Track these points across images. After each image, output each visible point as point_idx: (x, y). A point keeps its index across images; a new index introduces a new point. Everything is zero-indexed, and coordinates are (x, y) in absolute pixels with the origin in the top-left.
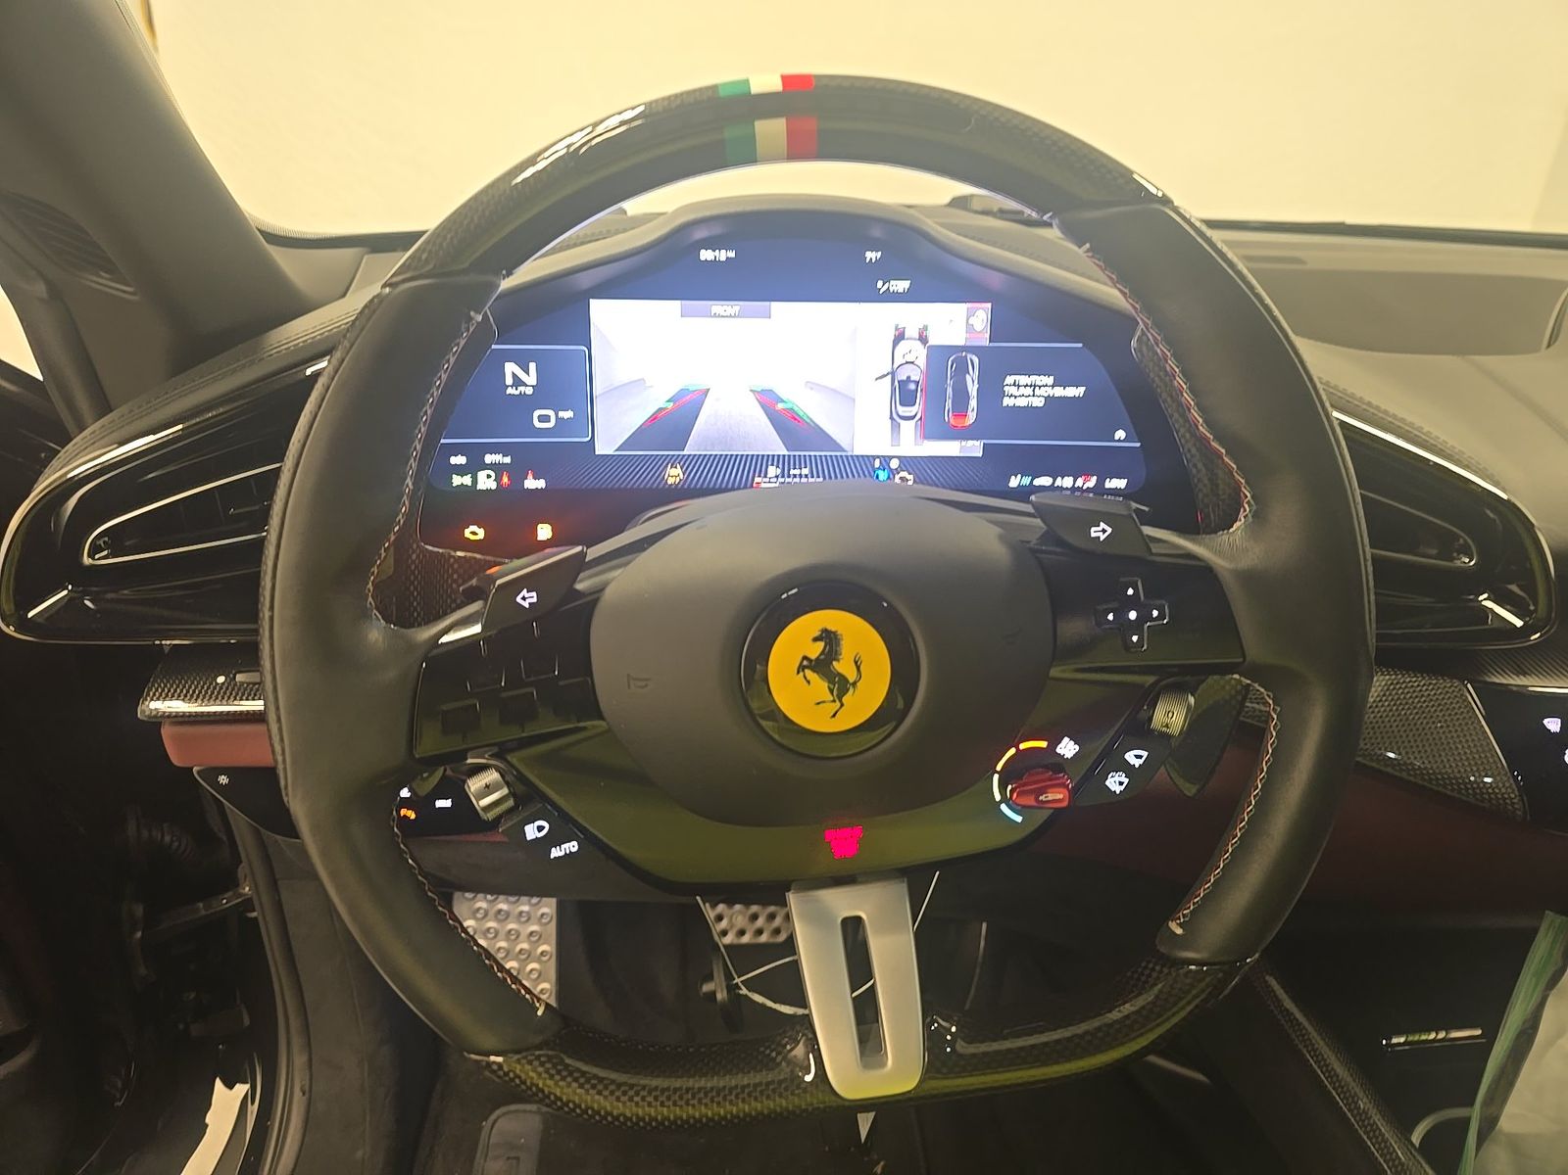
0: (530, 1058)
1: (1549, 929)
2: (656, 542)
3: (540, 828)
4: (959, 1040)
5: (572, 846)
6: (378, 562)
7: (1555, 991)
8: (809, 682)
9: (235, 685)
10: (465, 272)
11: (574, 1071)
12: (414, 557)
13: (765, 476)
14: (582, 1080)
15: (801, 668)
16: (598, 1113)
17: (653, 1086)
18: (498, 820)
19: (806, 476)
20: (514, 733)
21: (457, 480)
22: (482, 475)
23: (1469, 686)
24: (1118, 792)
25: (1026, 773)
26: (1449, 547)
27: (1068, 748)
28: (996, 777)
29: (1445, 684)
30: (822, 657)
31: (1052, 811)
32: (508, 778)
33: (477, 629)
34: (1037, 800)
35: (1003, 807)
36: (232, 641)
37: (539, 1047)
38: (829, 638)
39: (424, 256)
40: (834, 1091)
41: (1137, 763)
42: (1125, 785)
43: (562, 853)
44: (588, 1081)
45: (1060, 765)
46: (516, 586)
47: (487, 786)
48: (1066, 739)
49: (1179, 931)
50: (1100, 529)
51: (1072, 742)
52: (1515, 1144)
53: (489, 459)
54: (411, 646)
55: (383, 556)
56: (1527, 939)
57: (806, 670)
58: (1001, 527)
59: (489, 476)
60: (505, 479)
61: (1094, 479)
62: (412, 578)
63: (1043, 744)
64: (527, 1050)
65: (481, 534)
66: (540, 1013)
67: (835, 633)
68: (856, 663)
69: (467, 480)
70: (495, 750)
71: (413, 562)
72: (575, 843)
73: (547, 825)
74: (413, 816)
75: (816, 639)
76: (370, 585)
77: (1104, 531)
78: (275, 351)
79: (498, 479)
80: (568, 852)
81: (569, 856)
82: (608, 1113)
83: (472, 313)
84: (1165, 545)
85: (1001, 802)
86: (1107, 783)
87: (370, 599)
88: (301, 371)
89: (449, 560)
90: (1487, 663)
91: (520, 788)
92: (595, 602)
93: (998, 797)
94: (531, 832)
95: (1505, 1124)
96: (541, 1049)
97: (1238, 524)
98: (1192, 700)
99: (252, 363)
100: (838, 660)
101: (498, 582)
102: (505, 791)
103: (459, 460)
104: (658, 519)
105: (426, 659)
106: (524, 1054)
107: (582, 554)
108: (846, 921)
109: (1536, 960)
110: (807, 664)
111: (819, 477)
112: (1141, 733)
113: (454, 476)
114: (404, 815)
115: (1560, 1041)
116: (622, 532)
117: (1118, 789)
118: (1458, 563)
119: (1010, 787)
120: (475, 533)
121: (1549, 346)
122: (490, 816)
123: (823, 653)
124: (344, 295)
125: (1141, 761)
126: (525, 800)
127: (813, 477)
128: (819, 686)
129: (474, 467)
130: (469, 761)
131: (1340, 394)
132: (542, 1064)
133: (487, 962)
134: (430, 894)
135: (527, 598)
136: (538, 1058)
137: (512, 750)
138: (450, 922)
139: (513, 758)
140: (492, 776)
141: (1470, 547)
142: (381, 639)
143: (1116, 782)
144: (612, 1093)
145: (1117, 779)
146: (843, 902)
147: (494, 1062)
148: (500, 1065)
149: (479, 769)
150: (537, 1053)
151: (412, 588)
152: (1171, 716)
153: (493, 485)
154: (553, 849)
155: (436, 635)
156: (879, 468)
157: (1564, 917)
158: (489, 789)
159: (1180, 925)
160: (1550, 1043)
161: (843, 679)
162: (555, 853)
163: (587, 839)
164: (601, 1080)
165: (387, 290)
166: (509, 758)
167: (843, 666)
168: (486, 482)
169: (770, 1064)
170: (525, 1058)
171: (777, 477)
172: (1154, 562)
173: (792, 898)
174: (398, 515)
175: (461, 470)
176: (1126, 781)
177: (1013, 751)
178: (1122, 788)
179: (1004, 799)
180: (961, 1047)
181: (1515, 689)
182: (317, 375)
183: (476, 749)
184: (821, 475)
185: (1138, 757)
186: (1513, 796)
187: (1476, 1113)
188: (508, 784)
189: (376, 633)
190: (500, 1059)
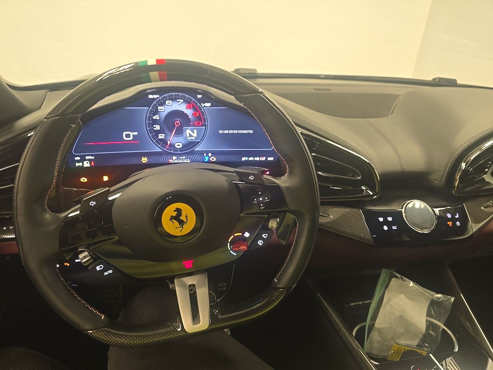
0: (100, 331)
1: (384, 273)
2: (132, 184)
3: (101, 267)
4: (219, 314)
5: (111, 271)
6: (48, 196)
7: (387, 289)
8: (173, 223)
9: (9, 230)
10: (69, 114)
11: (112, 333)
12: (61, 191)
13: (172, 159)
14: (115, 335)
15: (171, 219)
16: (120, 344)
17: (135, 335)
18: (88, 265)
19: (184, 159)
20: (90, 241)
21: (77, 164)
22: (85, 163)
23: (361, 210)
24: (261, 245)
25: (236, 242)
26: (354, 174)
27: (247, 235)
28: (229, 244)
29: (355, 210)
30: (177, 216)
31: (243, 252)
32: (91, 254)
33: (78, 212)
34: (239, 249)
35: (231, 251)
36: (8, 217)
37: (102, 328)
38: (179, 211)
39: (56, 110)
40: (186, 331)
41: (265, 237)
42: (262, 243)
43: (108, 274)
44: (117, 335)
45: (245, 239)
46: (90, 200)
47: (84, 256)
48: (246, 232)
49: (276, 281)
50: (251, 177)
51: (248, 233)
52: (380, 331)
53: (87, 158)
54: (59, 219)
55: (49, 194)
56: (378, 276)
57: (172, 220)
58: (226, 177)
59: (87, 163)
60: (93, 164)
61: (265, 158)
62: (61, 197)
63: (241, 234)
64: (99, 328)
65: (86, 180)
66: (103, 318)
67: (180, 209)
68: (186, 217)
69: (81, 164)
70: (87, 246)
71: (61, 193)
72: (111, 270)
73: (103, 266)
74: (69, 265)
75: (174, 211)
76: (46, 202)
77: (252, 178)
78: (17, 128)
79: (90, 164)
80: (109, 273)
81: (109, 274)
82: (123, 344)
83: (72, 125)
84: (269, 180)
85: (230, 250)
86: (258, 243)
87: (46, 206)
88: (26, 135)
89: (72, 191)
90: (367, 204)
91: (94, 256)
92: (113, 203)
93: (229, 249)
94: (98, 268)
95: (377, 325)
96: (103, 328)
97: (286, 174)
98: (278, 220)
99: (10, 133)
100: (181, 216)
101: (84, 199)
102: (90, 257)
103: (78, 158)
104: (136, 176)
105: (63, 222)
106: (98, 330)
107: (109, 190)
108: (190, 286)
109: (381, 281)
110: (172, 218)
111: (188, 159)
112: (266, 229)
113: (76, 163)
114: (66, 265)
115: (390, 302)
116: (126, 179)
117: (261, 244)
118: (357, 178)
119: (232, 246)
120: (84, 180)
121: (392, 113)
122: (86, 264)
123: (177, 214)
124: (40, 108)
125: (266, 237)
126: (95, 260)
127: (186, 159)
128: (176, 223)
129: (83, 160)
130: (79, 250)
131: (327, 133)
132: (103, 332)
133: (86, 305)
134: (68, 288)
135: (93, 203)
136: (102, 330)
137: (91, 246)
138: (75, 295)
139: (91, 248)
140: (86, 253)
141: (359, 174)
142: (50, 217)
143: (260, 243)
144: (124, 338)
145: (260, 242)
146: (189, 281)
147: (89, 333)
148: (91, 333)
149: (82, 252)
150: (102, 329)
151: (61, 200)
152: (273, 224)
153: (89, 165)
154: (105, 273)
155: (67, 214)
156: (206, 156)
157: (388, 270)
158: (85, 257)
159: (276, 279)
160: (387, 303)
161: (183, 221)
162: (106, 274)
163: (115, 269)
164: (120, 335)
165: (46, 120)
166: (90, 248)
167: (183, 218)
168: (86, 164)
169: (169, 326)
170: (98, 331)
171: (176, 159)
172: (265, 185)
173: (176, 281)
174: (53, 182)
175: (78, 161)
176: (263, 242)
177: (233, 236)
178: (262, 244)
179: (232, 250)
180: (220, 316)
181: (373, 210)
182: (31, 136)
183: (81, 246)
184: (189, 158)
185: (265, 236)
186: (370, 239)
187: (367, 323)
188: (90, 255)
189: (48, 216)
190: (91, 332)
